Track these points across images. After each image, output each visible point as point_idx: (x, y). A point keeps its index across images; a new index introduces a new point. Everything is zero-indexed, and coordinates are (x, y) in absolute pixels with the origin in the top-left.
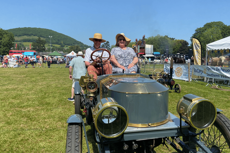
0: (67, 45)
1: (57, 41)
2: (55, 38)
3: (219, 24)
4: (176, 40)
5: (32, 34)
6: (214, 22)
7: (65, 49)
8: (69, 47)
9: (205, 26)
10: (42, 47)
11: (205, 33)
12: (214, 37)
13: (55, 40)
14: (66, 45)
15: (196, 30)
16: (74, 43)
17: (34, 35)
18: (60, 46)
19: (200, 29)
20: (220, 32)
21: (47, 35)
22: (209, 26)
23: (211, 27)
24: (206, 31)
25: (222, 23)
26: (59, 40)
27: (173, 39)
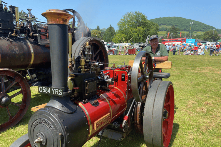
0: (196, 30)
1: (185, 28)
2: (184, 24)
5: (162, 24)
7: (194, 36)
8: (204, 33)
10: (175, 35)
13: (183, 27)
14: (194, 31)
16: (204, 29)
17: (164, 25)
18: (188, 32)
21: (175, 23)
26: (187, 27)
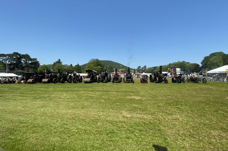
3: (221, 54)
4: (191, 64)
6: (217, 52)
9: (210, 55)
11: (211, 59)
12: (217, 62)
15: (204, 58)
19: (207, 57)
20: (221, 58)
22: (213, 55)
23: (215, 56)
24: (211, 58)
25: (222, 52)
26: (115, 66)
27: (188, 63)
